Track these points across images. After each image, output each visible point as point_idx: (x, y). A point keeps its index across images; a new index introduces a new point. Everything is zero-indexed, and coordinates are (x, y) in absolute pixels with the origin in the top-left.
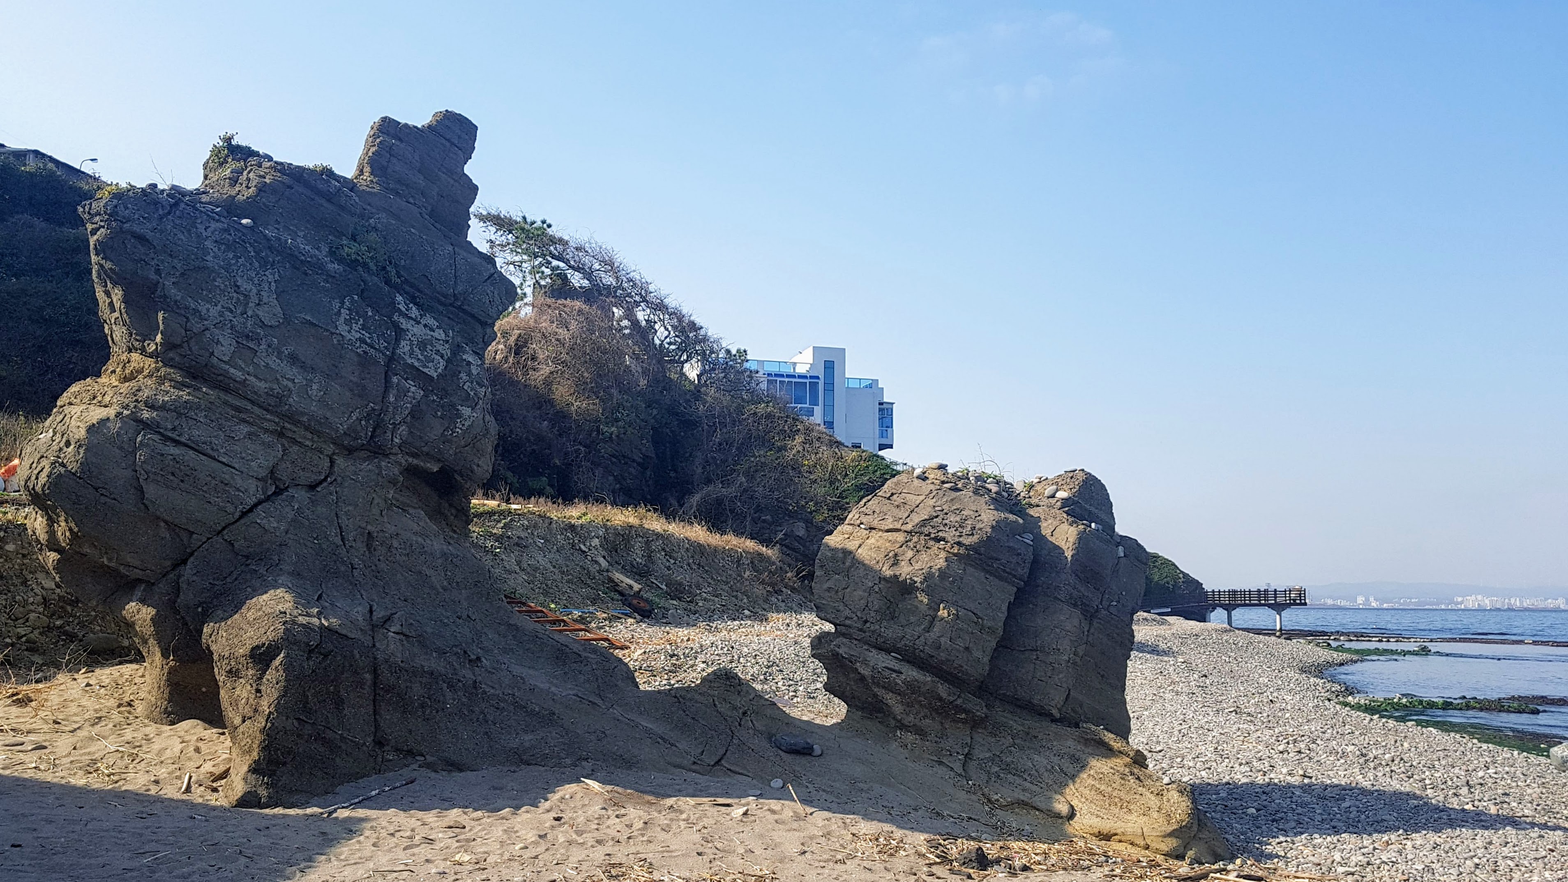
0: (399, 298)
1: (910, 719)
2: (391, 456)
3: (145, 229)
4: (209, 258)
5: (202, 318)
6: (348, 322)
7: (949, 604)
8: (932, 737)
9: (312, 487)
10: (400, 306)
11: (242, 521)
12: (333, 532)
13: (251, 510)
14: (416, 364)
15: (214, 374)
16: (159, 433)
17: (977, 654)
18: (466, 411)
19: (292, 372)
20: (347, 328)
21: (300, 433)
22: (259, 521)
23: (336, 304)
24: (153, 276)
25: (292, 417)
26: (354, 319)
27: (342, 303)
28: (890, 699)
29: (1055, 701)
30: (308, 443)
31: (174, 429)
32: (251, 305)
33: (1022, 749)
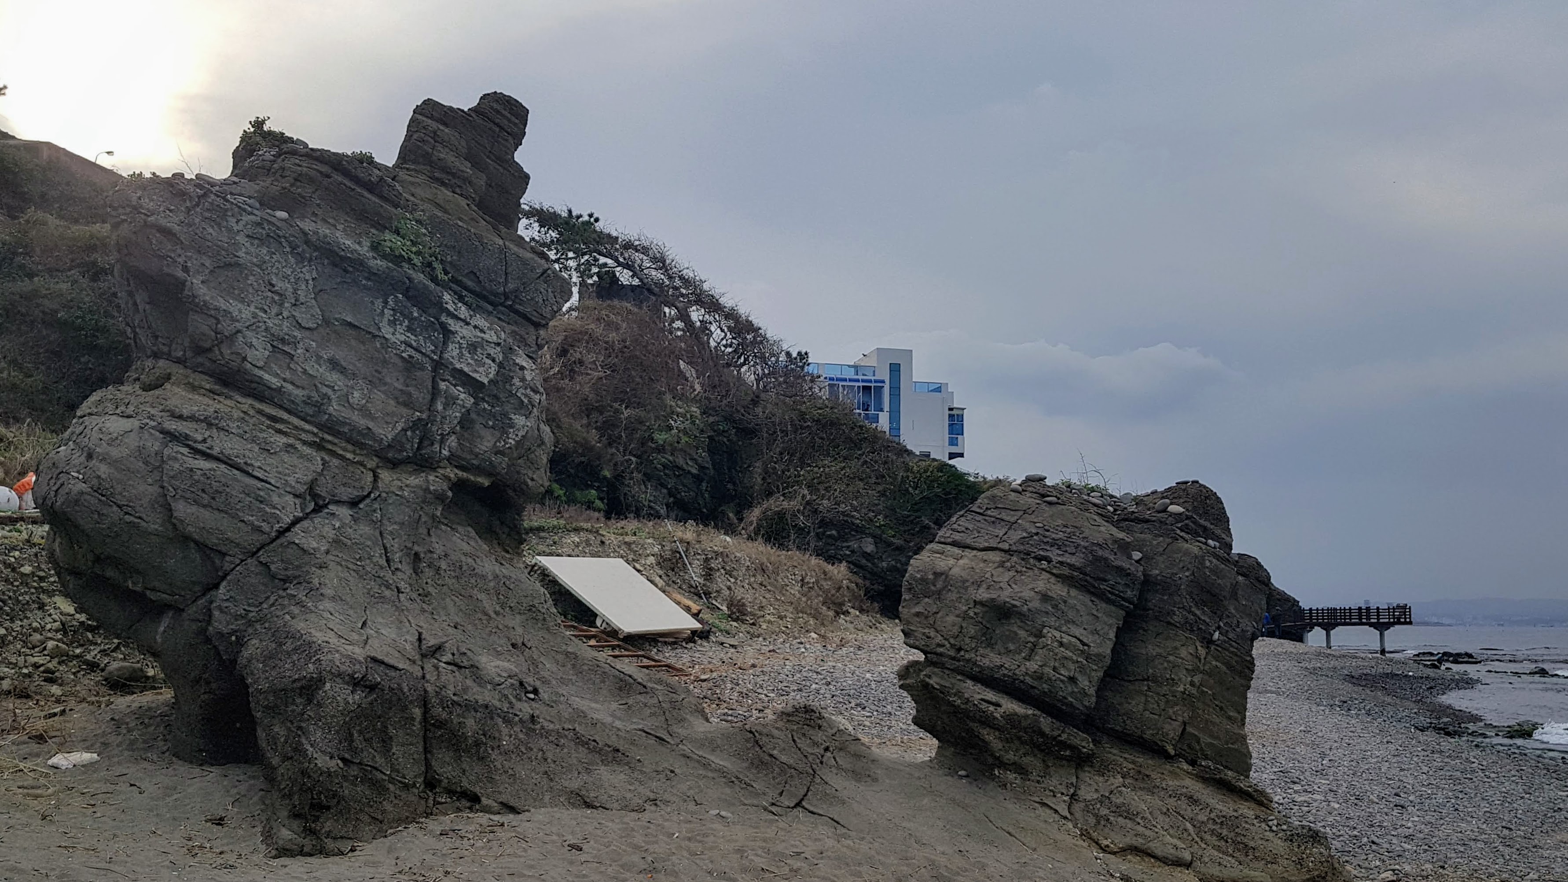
0: (447, 297)
2: (439, 470)
3: (172, 222)
4: (240, 254)
5: (234, 320)
6: (393, 323)
7: (1051, 629)
9: (354, 504)
10: (449, 307)
11: (279, 541)
12: (378, 551)
13: (288, 529)
14: (466, 369)
15: (247, 381)
16: (188, 446)
17: (1085, 684)
18: (519, 420)
19: (334, 377)
20: (392, 330)
21: (341, 447)
22: (297, 541)
23: (379, 303)
24: (180, 274)
25: (331, 427)
26: (398, 320)
27: (386, 302)
28: (989, 736)
29: (1169, 736)
30: (349, 456)
31: (204, 441)
32: (286, 305)
33: (1134, 789)
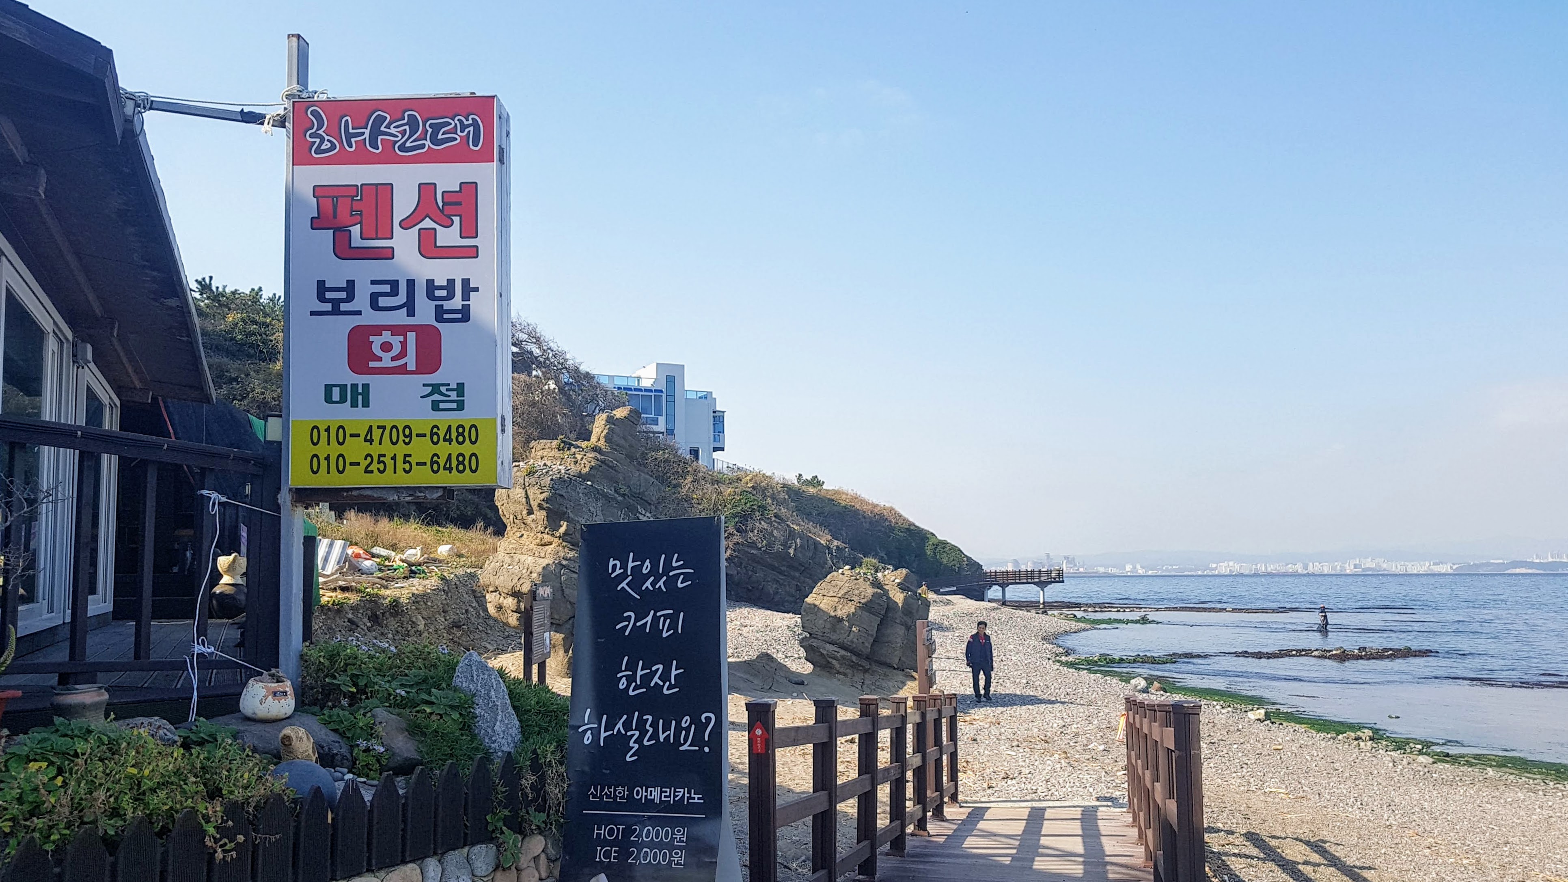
1: (842, 670)
7: (856, 626)
8: (850, 676)
17: (867, 644)
28: (834, 662)
29: (895, 662)
33: (883, 679)
